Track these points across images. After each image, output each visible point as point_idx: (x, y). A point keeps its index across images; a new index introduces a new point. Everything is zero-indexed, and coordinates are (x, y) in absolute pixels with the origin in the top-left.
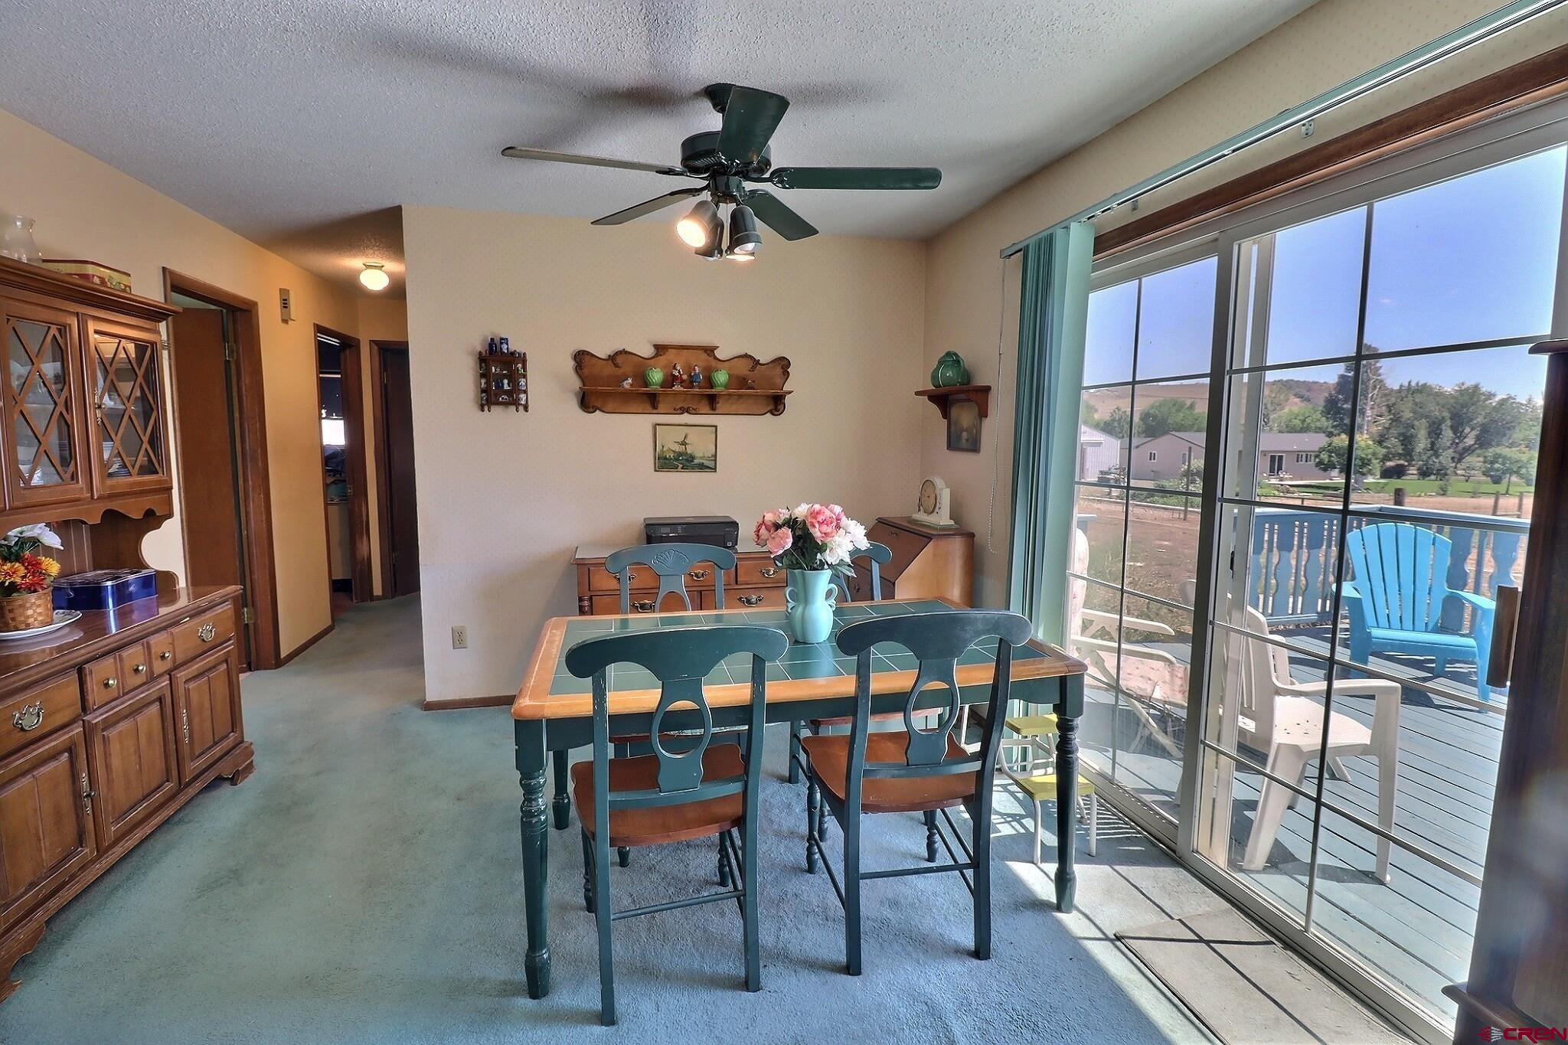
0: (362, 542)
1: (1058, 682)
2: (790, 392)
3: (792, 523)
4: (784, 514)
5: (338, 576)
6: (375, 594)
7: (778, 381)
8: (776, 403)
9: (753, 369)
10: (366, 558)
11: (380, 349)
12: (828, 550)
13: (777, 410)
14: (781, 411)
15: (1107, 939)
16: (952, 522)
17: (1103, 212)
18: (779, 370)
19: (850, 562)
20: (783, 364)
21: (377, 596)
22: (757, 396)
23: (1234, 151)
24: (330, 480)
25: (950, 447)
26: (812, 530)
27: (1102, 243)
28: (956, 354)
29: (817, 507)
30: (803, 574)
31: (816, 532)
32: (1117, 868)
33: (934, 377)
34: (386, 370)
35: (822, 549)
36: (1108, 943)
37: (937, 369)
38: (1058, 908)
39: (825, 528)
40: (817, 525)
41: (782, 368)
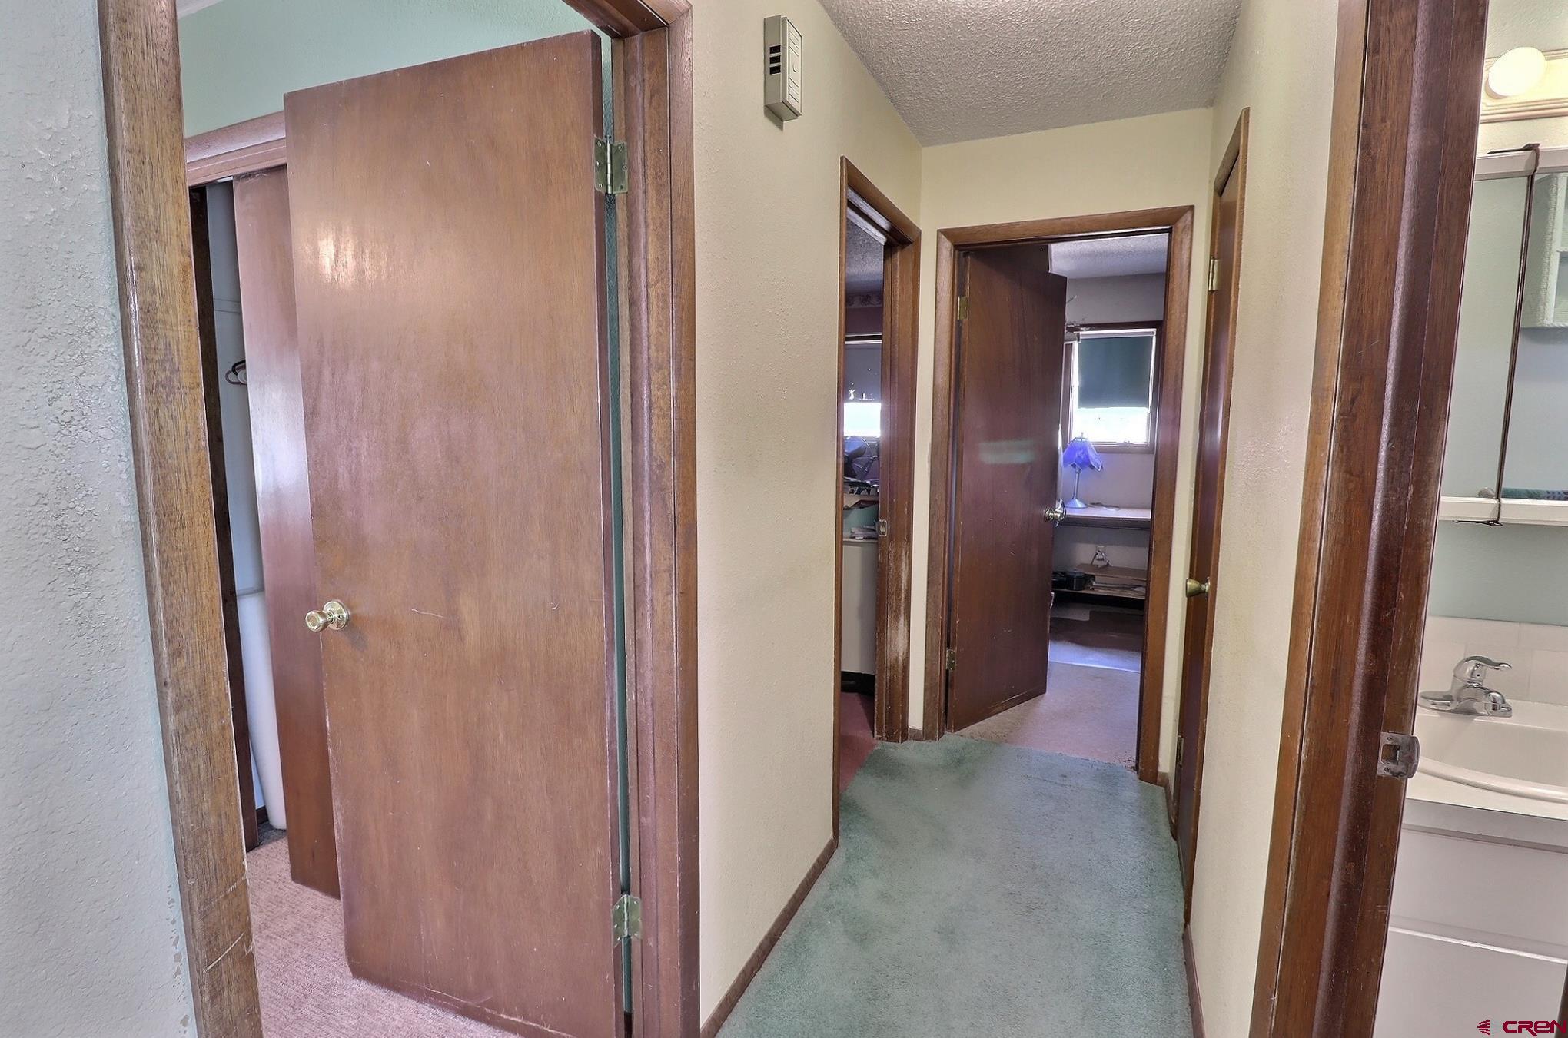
0: (897, 628)
5: (854, 664)
6: (910, 726)
10: (900, 659)
11: (957, 247)
21: (914, 730)
24: (851, 500)
34: (961, 294)
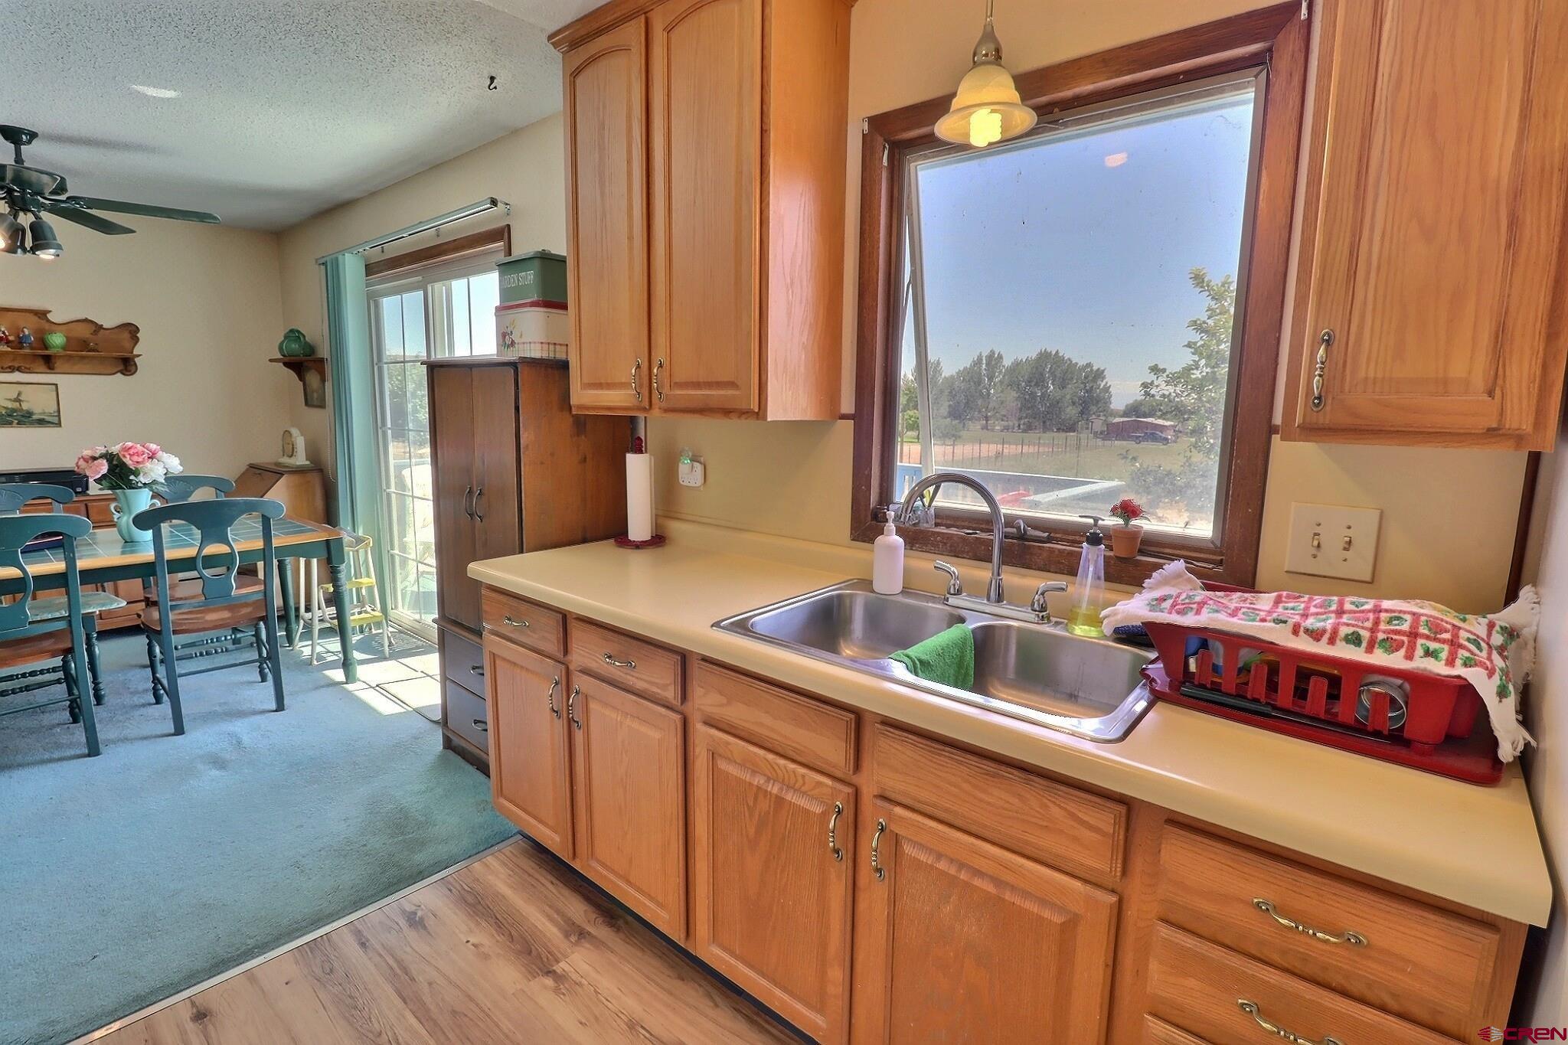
1: (324, 544)
2: (139, 356)
3: (109, 457)
4: (101, 450)
7: (127, 344)
8: (127, 365)
9: (95, 332)
12: (142, 474)
13: (126, 370)
14: (133, 371)
15: (371, 687)
16: (308, 463)
17: (371, 248)
18: (126, 335)
19: (164, 481)
20: (131, 331)
22: (105, 358)
23: (410, 235)
25: (307, 404)
26: (124, 460)
27: (370, 269)
28: (298, 332)
29: (130, 444)
30: (124, 493)
31: (127, 461)
32: (399, 660)
33: (281, 349)
35: (136, 473)
36: (372, 689)
37: (283, 342)
38: (347, 683)
39: (136, 458)
40: (128, 457)
41: (130, 332)
